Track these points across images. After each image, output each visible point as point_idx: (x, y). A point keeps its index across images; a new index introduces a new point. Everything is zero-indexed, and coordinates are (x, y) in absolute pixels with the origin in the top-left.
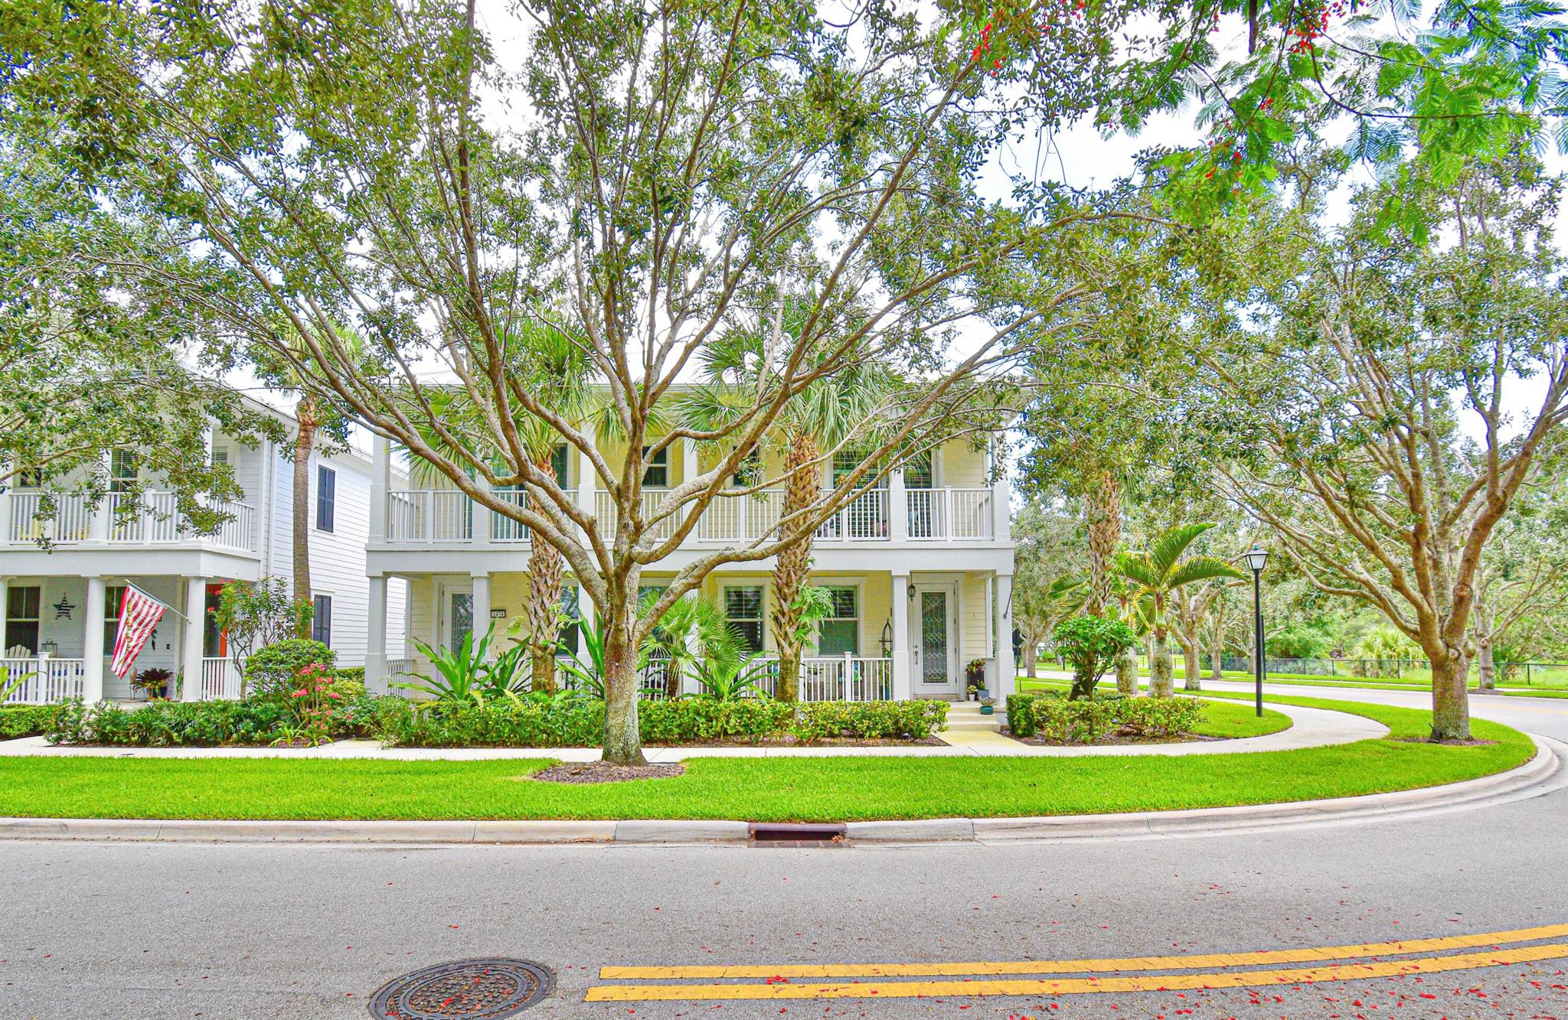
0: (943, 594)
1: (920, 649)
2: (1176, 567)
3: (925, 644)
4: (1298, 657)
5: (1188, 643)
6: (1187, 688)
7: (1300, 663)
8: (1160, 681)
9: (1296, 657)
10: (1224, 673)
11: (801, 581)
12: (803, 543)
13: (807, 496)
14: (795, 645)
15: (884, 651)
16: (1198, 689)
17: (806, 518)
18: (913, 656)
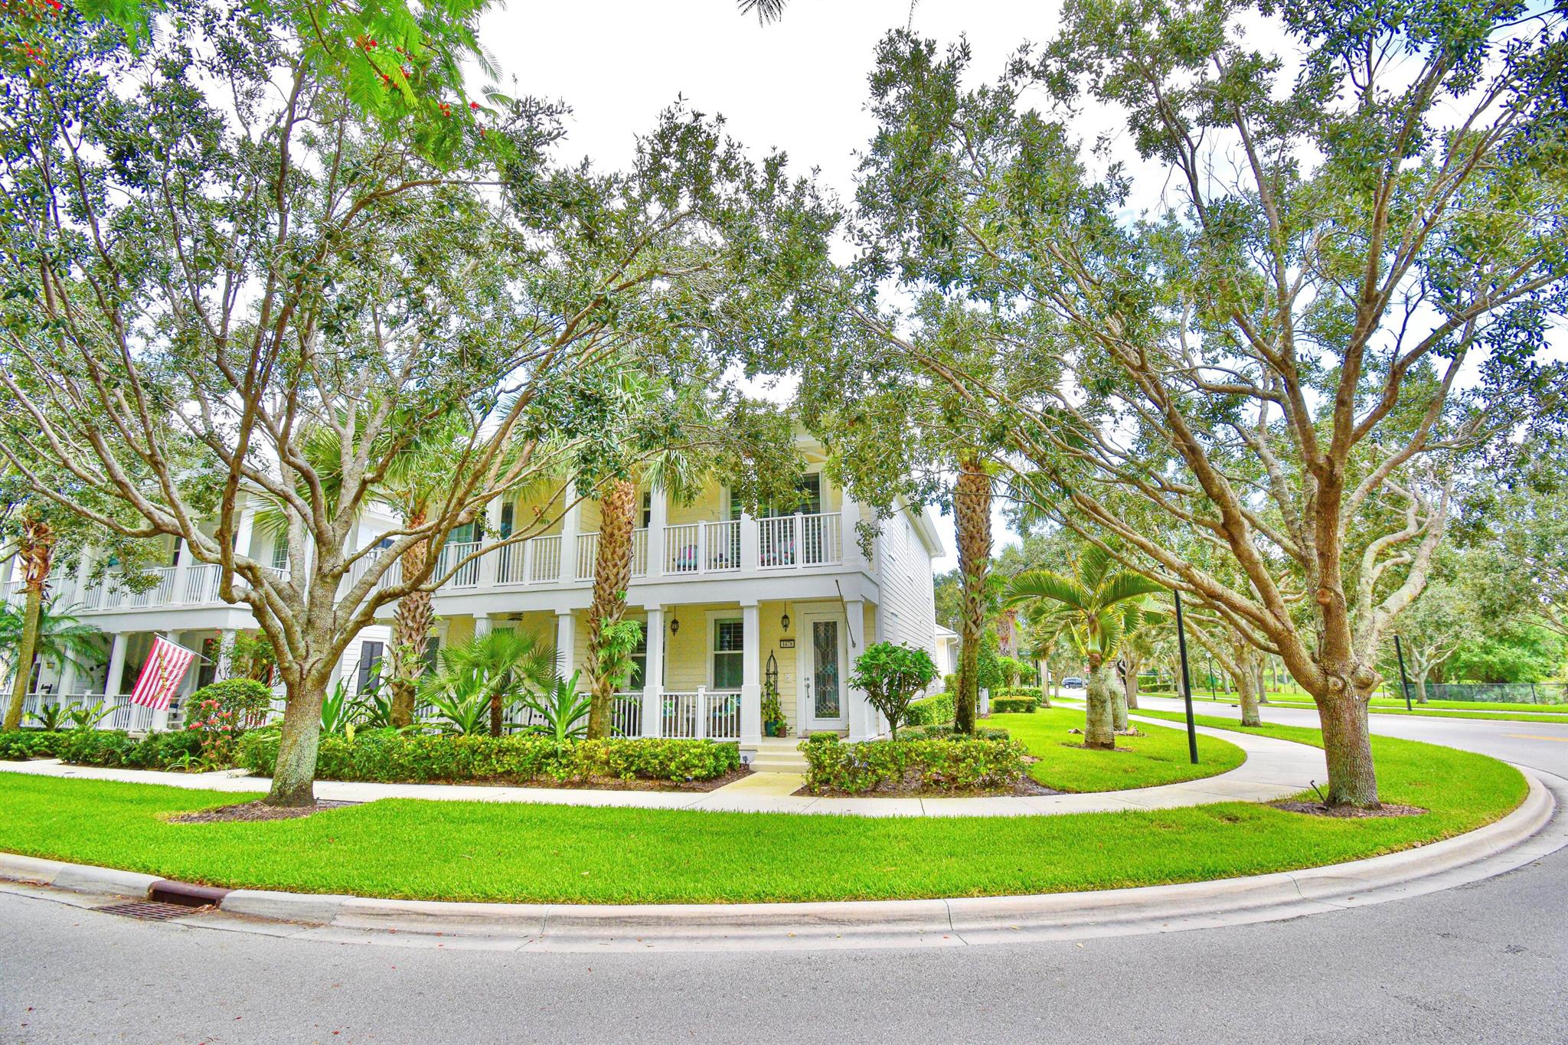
0: (835, 623)
1: (812, 682)
3: (817, 676)
4: (1504, 681)
5: (1238, 671)
6: (1244, 724)
7: (1507, 689)
9: (1501, 681)
11: (611, 616)
12: (612, 577)
13: (616, 532)
14: (602, 680)
15: (768, 684)
16: (1256, 724)
17: (614, 552)
18: (804, 689)
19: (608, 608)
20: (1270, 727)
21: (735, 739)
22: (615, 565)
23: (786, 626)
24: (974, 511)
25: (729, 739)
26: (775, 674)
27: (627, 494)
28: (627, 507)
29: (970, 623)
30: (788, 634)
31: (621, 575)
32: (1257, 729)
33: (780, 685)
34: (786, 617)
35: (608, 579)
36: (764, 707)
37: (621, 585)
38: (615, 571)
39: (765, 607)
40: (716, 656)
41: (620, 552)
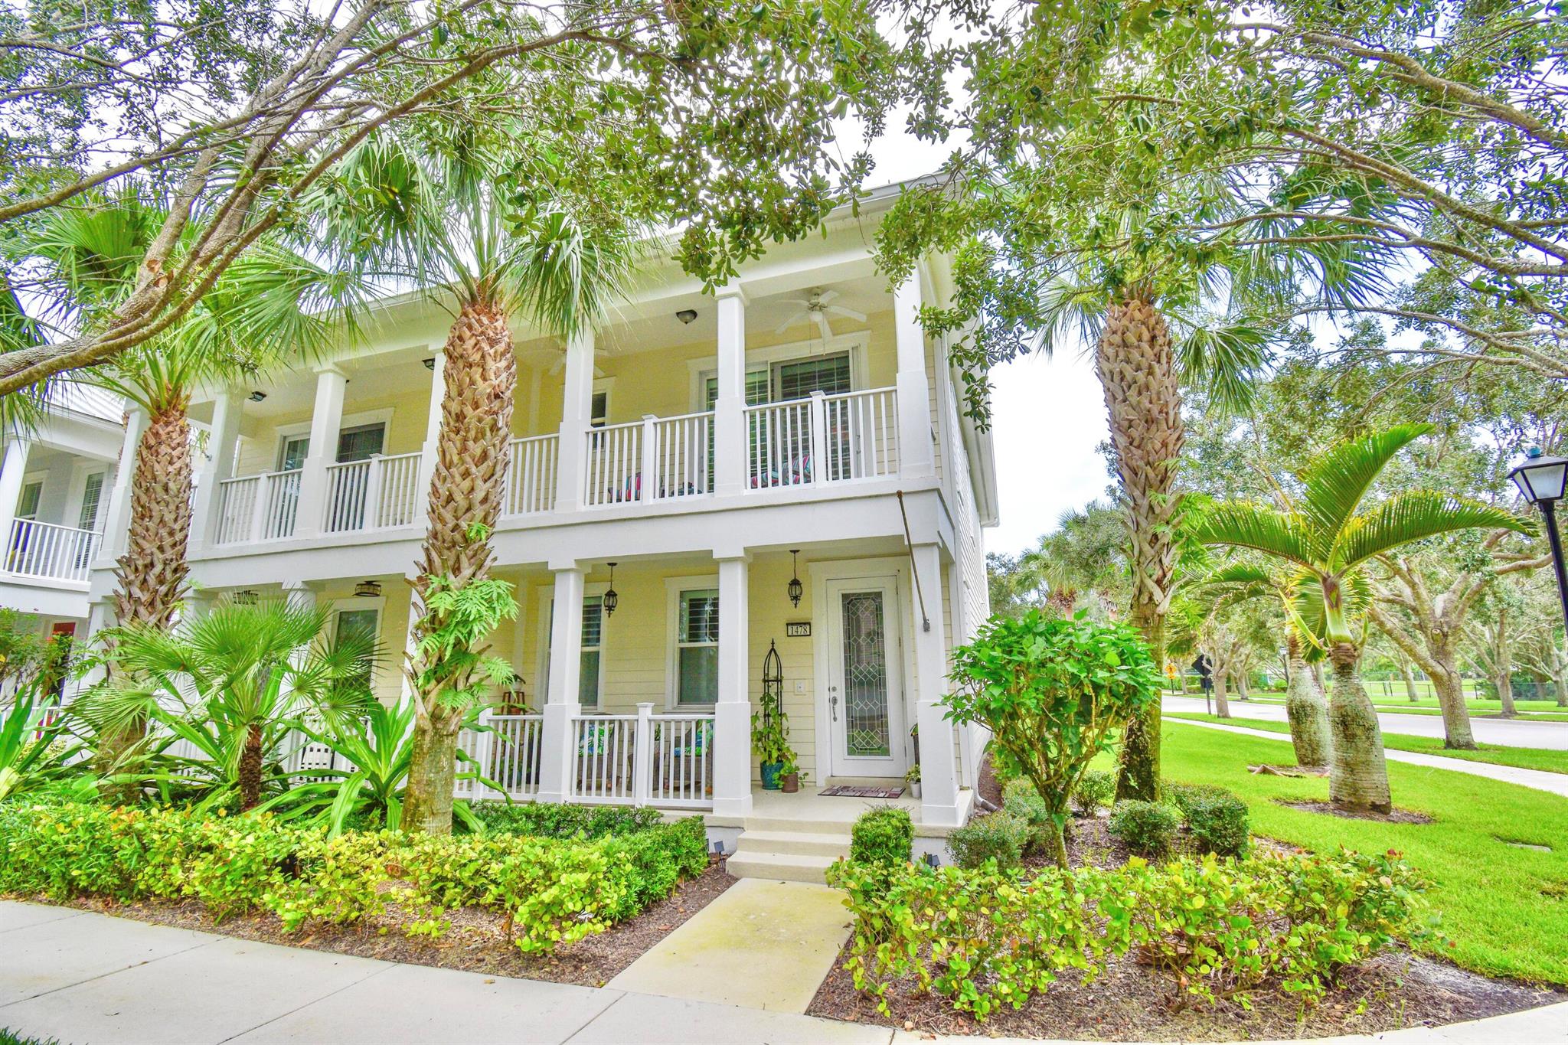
0: (879, 595)
1: (841, 694)
2: (1355, 524)
3: (849, 684)
5: (1439, 669)
6: (1449, 744)
8: (1351, 755)
10: (1519, 704)
11: (456, 570)
12: (459, 497)
13: (468, 410)
14: (433, 696)
15: (766, 699)
16: (1469, 746)
17: (464, 449)
18: (827, 705)
19: (450, 556)
20: (1486, 749)
21: (703, 802)
22: (466, 474)
23: (796, 598)
24: (1151, 373)
25: (693, 802)
26: (779, 680)
27: (493, 343)
28: (492, 366)
29: (1150, 584)
30: (798, 614)
31: (479, 495)
32: (1471, 754)
33: (786, 698)
34: (795, 583)
35: (450, 498)
36: (758, 737)
37: (479, 511)
38: (466, 484)
39: (758, 561)
40: (682, 650)
41: (476, 449)
